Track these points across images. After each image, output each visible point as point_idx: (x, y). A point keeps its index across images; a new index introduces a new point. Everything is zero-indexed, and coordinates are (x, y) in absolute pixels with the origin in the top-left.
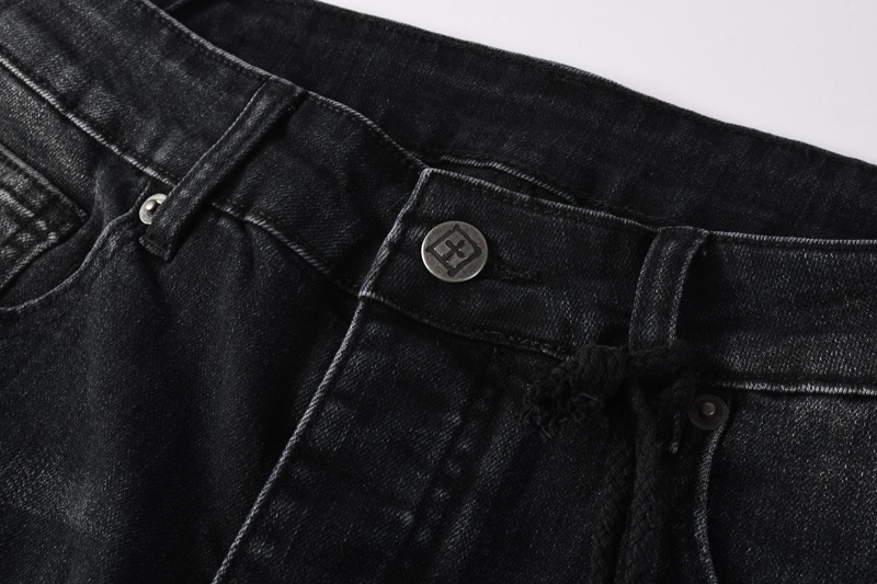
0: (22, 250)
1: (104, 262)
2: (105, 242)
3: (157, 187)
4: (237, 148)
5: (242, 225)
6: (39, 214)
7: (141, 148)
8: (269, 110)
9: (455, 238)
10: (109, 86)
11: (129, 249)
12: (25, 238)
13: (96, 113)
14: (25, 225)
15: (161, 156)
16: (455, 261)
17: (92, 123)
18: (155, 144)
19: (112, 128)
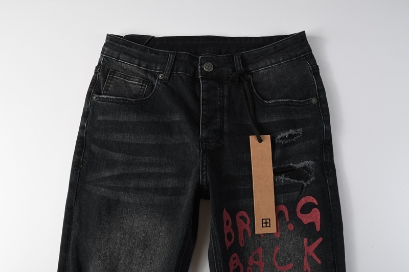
0: (144, 89)
1: (159, 86)
2: (157, 83)
3: (160, 73)
4: (171, 63)
5: (178, 74)
6: (143, 83)
7: (154, 68)
8: (173, 57)
9: (208, 65)
10: (144, 61)
11: (162, 83)
12: (143, 87)
13: (144, 65)
14: (142, 86)
15: (158, 68)
16: (209, 68)
17: (144, 67)
18: (156, 67)
19: (147, 67)
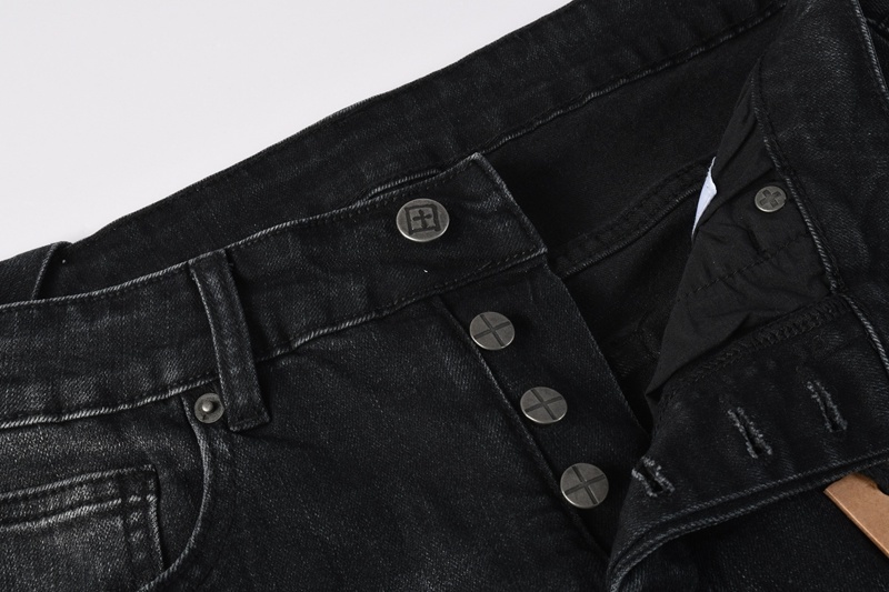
0: (144, 525)
3: (193, 396)
4: (234, 314)
5: (296, 353)
6: (124, 494)
7: (146, 385)
8: (222, 278)
10: (72, 375)
12: (135, 517)
13: (84, 398)
14: (123, 511)
15: (170, 375)
17: (87, 406)
18: (155, 374)
19: (105, 397)
